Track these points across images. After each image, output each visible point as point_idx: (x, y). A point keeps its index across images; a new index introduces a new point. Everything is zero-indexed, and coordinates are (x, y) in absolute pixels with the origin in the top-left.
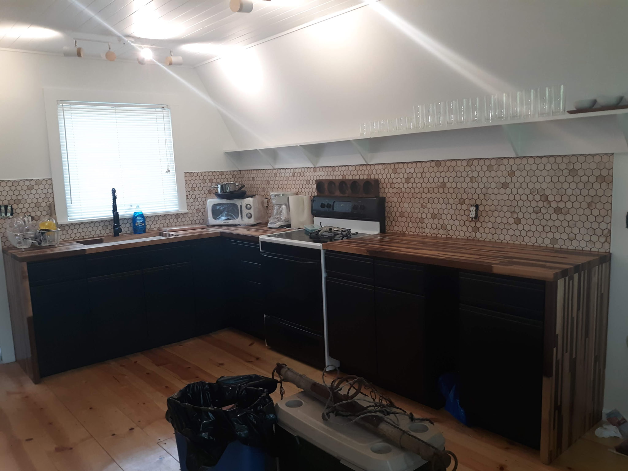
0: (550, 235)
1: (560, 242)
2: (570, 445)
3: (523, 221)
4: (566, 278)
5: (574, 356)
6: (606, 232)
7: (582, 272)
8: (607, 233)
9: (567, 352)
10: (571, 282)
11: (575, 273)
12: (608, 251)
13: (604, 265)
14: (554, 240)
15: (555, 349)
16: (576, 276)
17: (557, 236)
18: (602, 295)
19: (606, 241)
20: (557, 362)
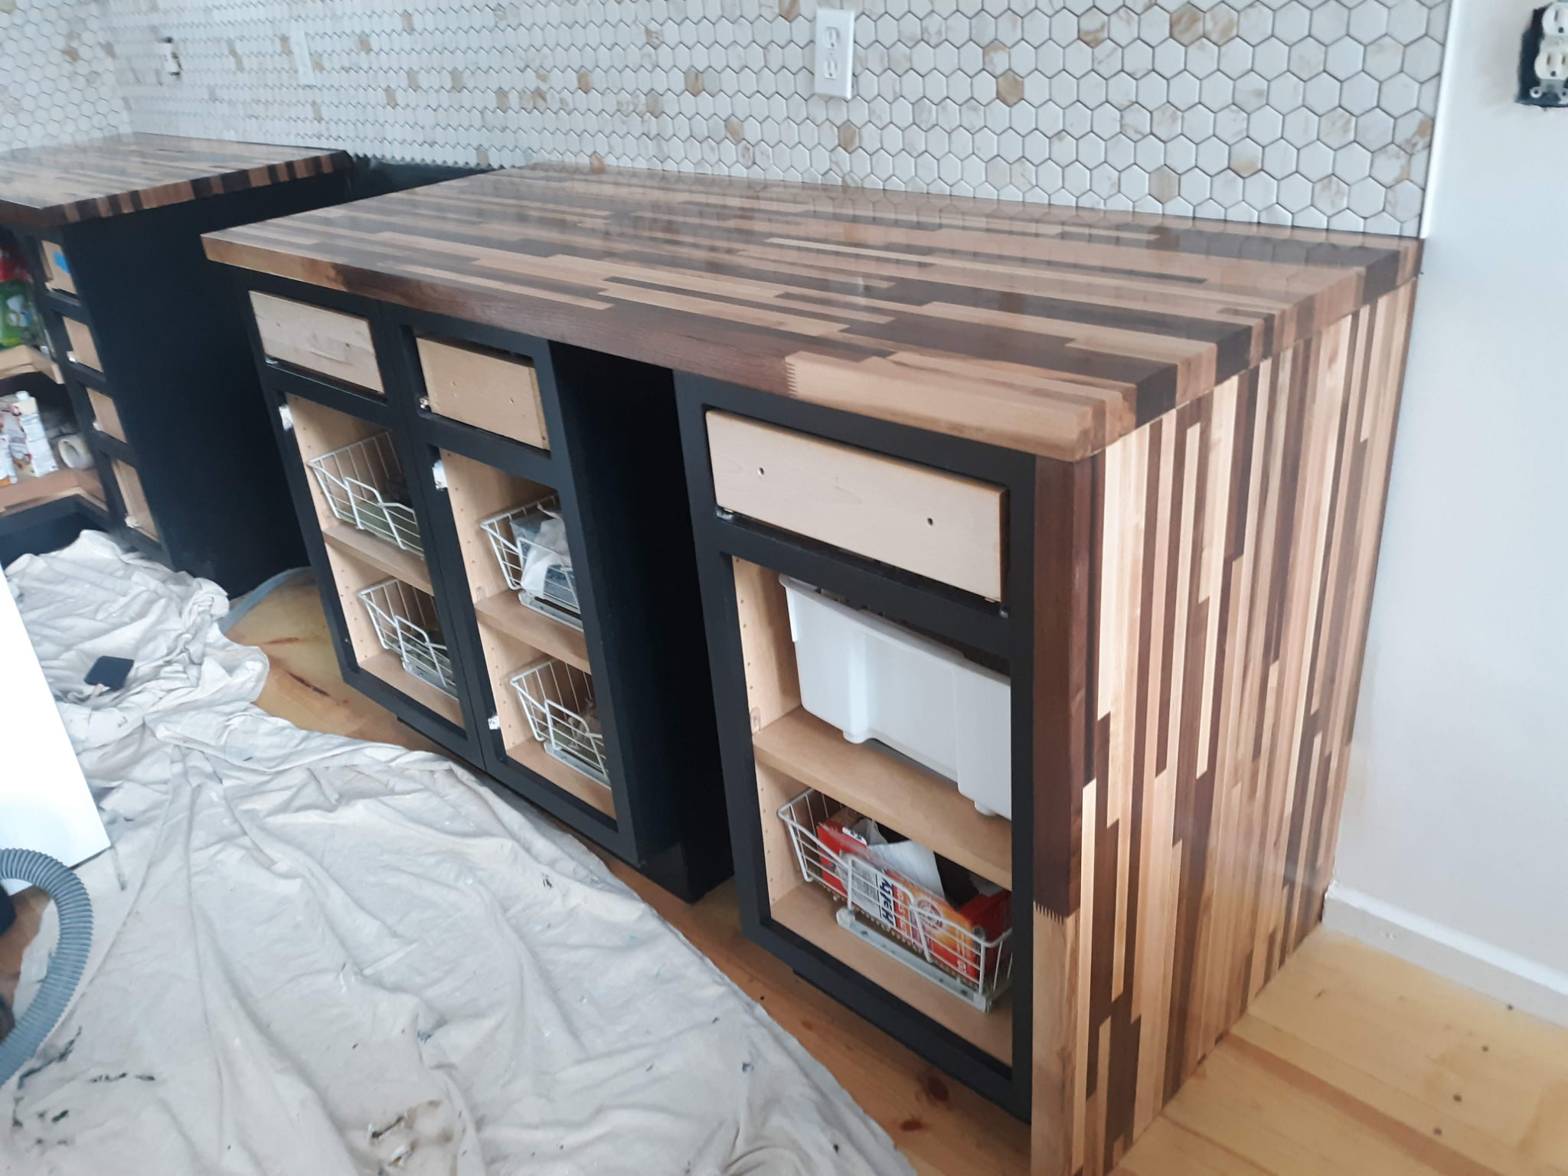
0: (1152, 153)
1: (1196, 186)
2: (1173, 1082)
3: (1035, 88)
4: (1161, 422)
5: (1202, 767)
6: (1408, 127)
7: (1265, 367)
8: (1414, 135)
9: (1161, 766)
10: (1193, 433)
11: (1221, 378)
12: (1410, 231)
13: (1383, 302)
14: (1165, 181)
15: (1089, 792)
16: (1226, 396)
17: (1182, 155)
18: (1361, 448)
19: (1405, 176)
20: (1106, 836)
